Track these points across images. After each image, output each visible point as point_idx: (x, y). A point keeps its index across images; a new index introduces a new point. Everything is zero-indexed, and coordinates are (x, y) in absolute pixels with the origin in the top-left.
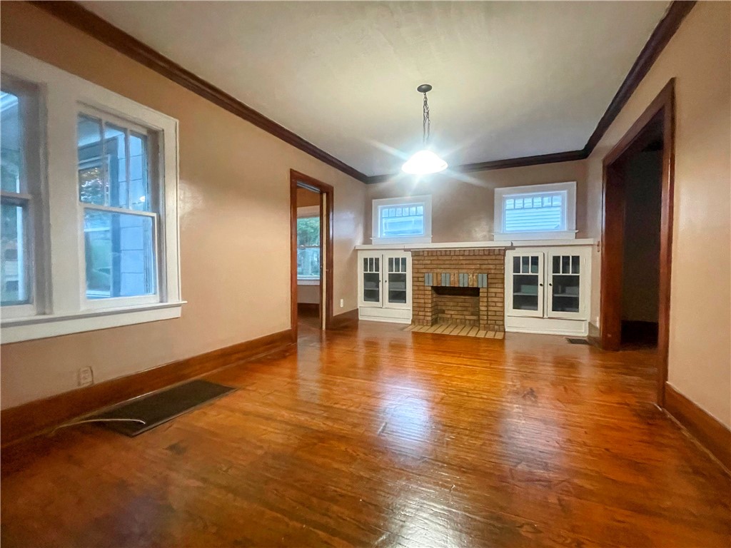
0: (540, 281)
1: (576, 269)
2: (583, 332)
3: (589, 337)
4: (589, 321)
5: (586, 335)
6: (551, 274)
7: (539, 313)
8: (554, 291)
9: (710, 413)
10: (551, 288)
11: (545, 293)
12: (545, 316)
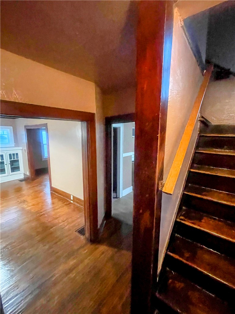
0: (5, 163)
1: (17, 157)
2: (22, 177)
3: (24, 178)
4: (23, 173)
5: (23, 177)
6: (9, 160)
7: (6, 174)
8: (11, 166)
9: (60, 189)
10: (10, 165)
11: (8, 167)
12: (9, 175)
